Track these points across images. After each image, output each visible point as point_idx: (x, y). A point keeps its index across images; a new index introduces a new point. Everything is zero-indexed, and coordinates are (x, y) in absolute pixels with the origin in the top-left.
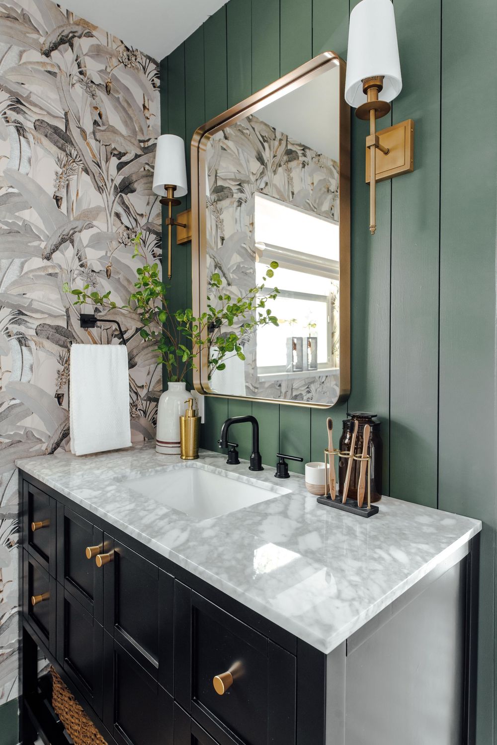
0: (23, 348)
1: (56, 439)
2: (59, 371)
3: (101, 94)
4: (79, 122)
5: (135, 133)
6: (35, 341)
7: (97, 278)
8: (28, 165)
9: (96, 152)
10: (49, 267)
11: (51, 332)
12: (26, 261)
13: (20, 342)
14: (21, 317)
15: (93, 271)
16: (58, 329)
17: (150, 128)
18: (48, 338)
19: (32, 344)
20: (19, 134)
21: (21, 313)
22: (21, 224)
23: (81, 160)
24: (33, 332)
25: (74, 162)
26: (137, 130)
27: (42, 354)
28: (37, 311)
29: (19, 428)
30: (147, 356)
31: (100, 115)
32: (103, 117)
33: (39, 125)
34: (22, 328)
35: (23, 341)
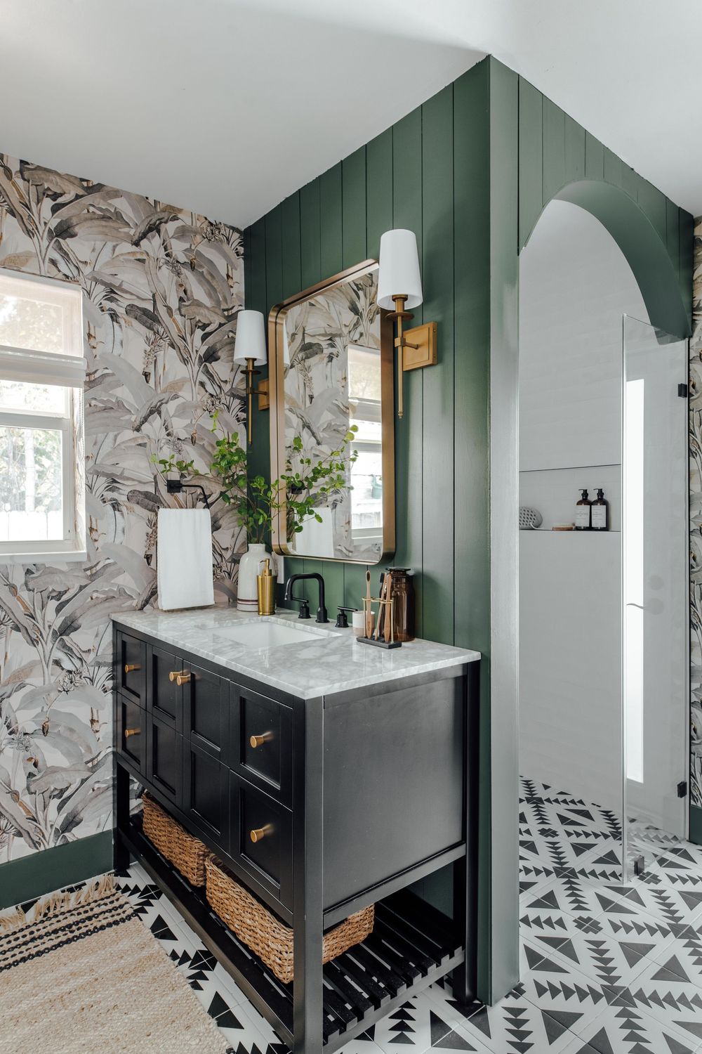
0: (116, 512)
1: (144, 597)
2: (148, 534)
3: (186, 272)
4: (165, 300)
5: (218, 303)
6: (126, 506)
7: (183, 445)
8: (120, 346)
9: (181, 327)
10: (138, 437)
11: (141, 497)
12: (118, 434)
13: (114, 507)
14: (115, 484)
15: (178, 439)
16: (146, 495)
17: (234, 296)
18: (138, 503)
19: (124, 509)
20: (113, 320)
21: (114, 481)
22: (114, 401)
23: (167, 336)
24: (125, 498)
25: (161, 338)
26: (221, 299)
27: (133, 518)
28: (128, 479)
29: (113, 584)
30: (231, 519)
31: (185, 291)
32: (188, 292)
33: (131, 310)
34: (115, 495)
35: (116, 507)
